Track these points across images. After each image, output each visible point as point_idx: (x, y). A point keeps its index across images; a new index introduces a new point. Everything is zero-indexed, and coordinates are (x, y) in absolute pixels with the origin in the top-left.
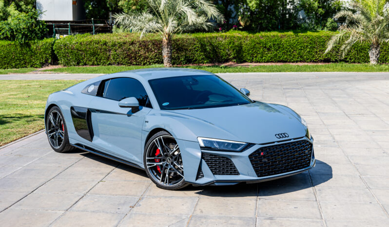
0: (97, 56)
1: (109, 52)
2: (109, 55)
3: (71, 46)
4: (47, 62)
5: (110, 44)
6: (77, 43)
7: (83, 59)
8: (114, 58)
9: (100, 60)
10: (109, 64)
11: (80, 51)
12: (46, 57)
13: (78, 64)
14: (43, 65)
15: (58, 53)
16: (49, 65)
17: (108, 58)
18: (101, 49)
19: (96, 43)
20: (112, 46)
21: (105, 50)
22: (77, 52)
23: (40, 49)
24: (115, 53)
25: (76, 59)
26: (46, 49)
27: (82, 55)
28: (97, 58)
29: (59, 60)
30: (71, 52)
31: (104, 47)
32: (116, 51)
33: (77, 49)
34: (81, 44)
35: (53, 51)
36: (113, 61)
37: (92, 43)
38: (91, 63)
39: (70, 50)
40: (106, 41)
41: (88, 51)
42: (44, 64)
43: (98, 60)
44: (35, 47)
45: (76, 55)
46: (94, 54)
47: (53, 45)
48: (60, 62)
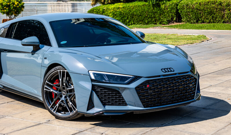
0: (213, 15)
1: (224, 11)
2: (224, 14)
3: (191, 6)
4: (173, 20)
5: (225, 4)
6: (197, 3)
7: (201, 17)
8: (228, 17)
9: (216, 18)
10: (224, 22)
11: (199, 10)
12: (172, 15)
13: (197, 22)
14: (169, 23)
15: (181, 12)
16: (175, 22)
17: (223, 17)
18: (217, 9)
19: (212, 4)
20: (226, 6)
21: (220, 9)
22: (197, 11)
23: (167, 9)
24: (229, 12)
25: (195, 17)
26: (172, 8)
27: (200, 14)
28: (213, 17)
29: (182, 18)
30: (192, 11)
31: (219, 7)
32: (229, 11)
33: (197, 9)
34: (200, 4)
35: (178, 10)
36: (227, 19)
37: (210, 3)
38: (208, 21)
39: (191, 10)
40: (221, 2)
41: (206, 10)
42: (171, 21)
43: (214, 19)
44: (163, 7)
45: (195, 14)
46: (211, 13)
47: (177, 5)
48: (183, 20)
